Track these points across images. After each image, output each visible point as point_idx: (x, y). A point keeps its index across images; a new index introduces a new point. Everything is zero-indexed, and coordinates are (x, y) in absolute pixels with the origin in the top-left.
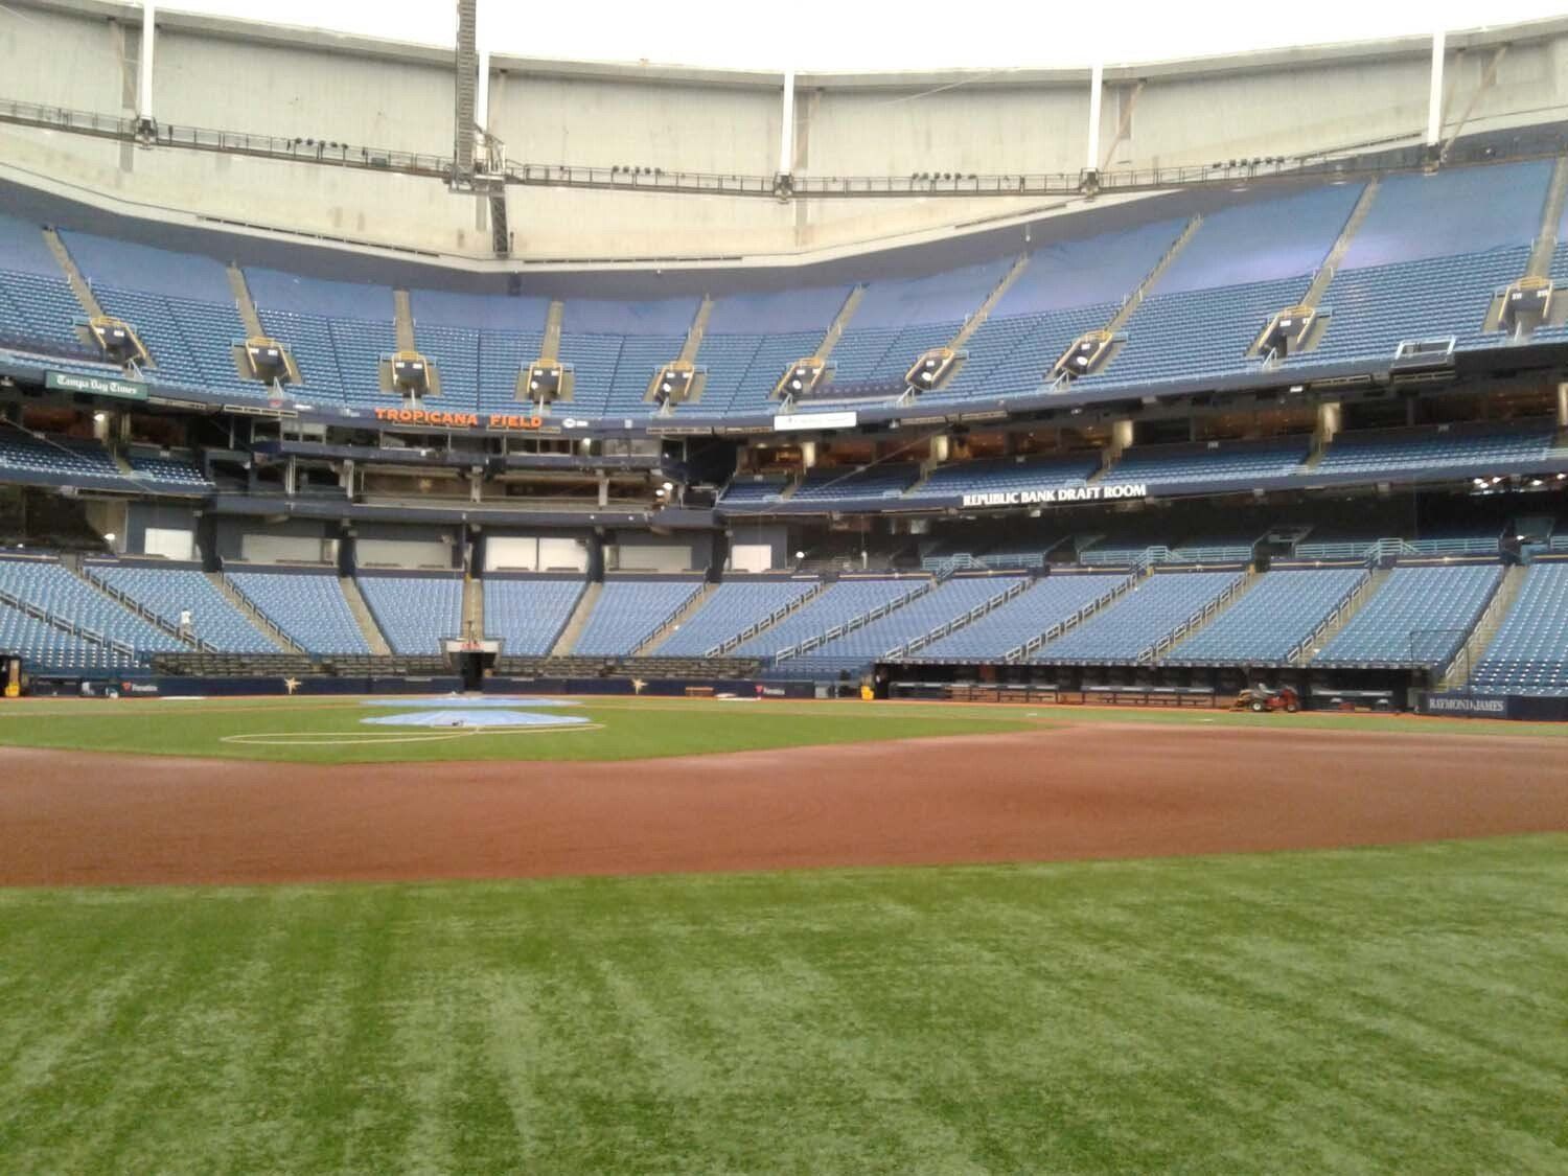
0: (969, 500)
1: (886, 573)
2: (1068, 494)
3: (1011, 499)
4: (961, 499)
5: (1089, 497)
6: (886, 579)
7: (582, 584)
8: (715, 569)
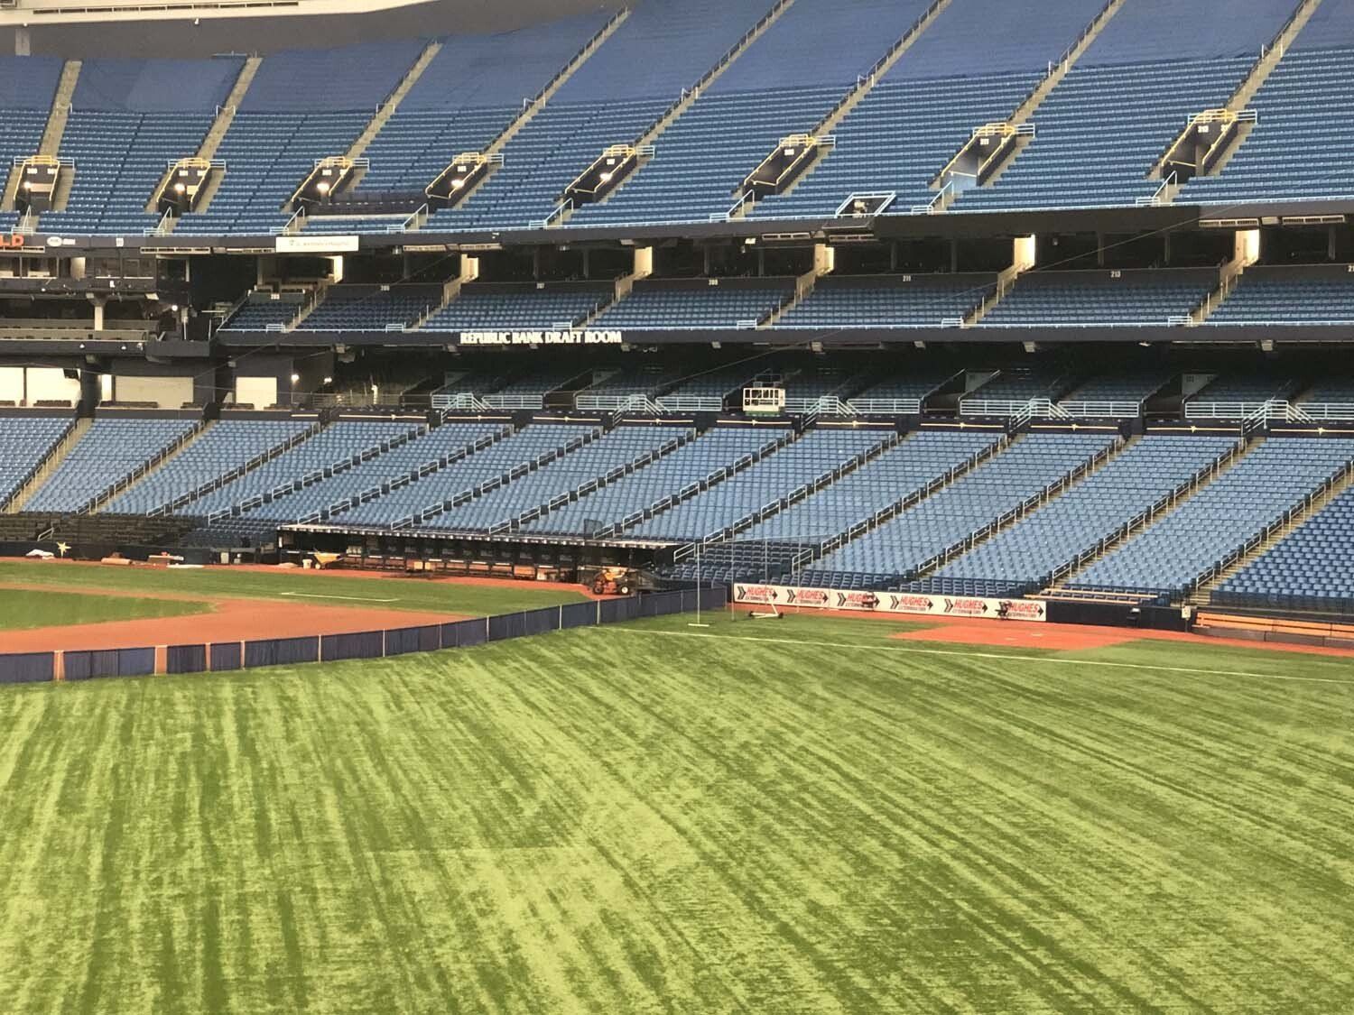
0: (467, 338)
1: (383, 414)
2: (554, 337)
3: (503, 339)
4: (457, 336)
5: (572, 341)
6: (383, 421)
7: (68, 422)
8: (213, 406)
